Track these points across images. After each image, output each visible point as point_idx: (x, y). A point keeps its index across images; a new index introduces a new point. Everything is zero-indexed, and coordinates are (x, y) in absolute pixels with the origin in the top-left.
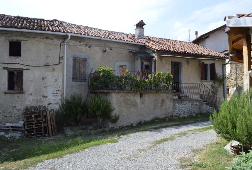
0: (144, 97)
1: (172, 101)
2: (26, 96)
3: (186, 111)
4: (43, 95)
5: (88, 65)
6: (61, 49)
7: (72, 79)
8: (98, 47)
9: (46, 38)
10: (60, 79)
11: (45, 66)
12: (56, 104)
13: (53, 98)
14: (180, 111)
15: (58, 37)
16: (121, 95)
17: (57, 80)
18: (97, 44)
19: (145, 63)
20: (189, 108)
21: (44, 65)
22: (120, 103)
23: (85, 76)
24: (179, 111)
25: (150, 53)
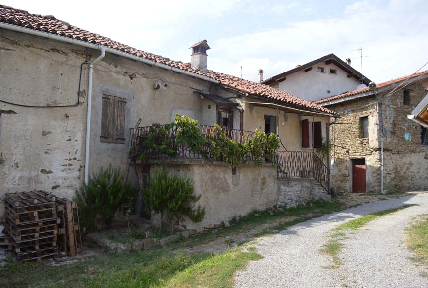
0: (238, 174)
1: (276, 181)
2: (6, 169)
3: (294, 198)
4: (43, 169)
5: (128, 111)
6: (82, 75)
7: (101, 137)
8: (145, 80)
9: (54, 50)
10: (79, 136)
11: (49, 107)
12: (68, 187)
13: (64, 174)
14: (287, 199)
15: (76, 50)
16: (206, 170)
17: (71, 138)
18: (144, 72)
19: (224, 115)
20: (298, 192)
21: (46, 106)
22: (205, 185)
23: (123, 134)
24: (285, 198)
25: (231, 98)
